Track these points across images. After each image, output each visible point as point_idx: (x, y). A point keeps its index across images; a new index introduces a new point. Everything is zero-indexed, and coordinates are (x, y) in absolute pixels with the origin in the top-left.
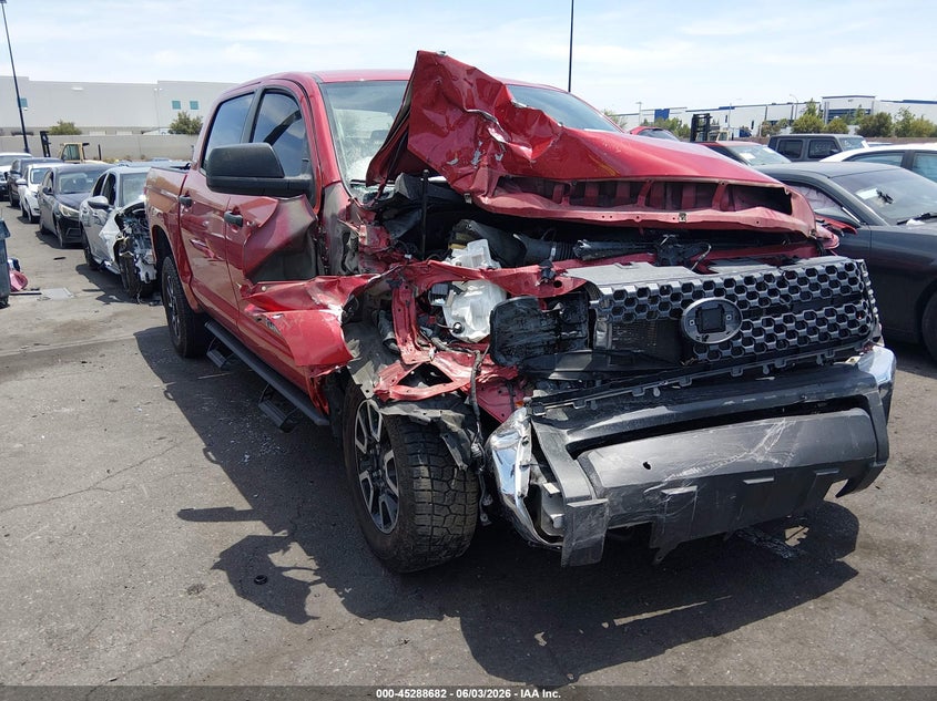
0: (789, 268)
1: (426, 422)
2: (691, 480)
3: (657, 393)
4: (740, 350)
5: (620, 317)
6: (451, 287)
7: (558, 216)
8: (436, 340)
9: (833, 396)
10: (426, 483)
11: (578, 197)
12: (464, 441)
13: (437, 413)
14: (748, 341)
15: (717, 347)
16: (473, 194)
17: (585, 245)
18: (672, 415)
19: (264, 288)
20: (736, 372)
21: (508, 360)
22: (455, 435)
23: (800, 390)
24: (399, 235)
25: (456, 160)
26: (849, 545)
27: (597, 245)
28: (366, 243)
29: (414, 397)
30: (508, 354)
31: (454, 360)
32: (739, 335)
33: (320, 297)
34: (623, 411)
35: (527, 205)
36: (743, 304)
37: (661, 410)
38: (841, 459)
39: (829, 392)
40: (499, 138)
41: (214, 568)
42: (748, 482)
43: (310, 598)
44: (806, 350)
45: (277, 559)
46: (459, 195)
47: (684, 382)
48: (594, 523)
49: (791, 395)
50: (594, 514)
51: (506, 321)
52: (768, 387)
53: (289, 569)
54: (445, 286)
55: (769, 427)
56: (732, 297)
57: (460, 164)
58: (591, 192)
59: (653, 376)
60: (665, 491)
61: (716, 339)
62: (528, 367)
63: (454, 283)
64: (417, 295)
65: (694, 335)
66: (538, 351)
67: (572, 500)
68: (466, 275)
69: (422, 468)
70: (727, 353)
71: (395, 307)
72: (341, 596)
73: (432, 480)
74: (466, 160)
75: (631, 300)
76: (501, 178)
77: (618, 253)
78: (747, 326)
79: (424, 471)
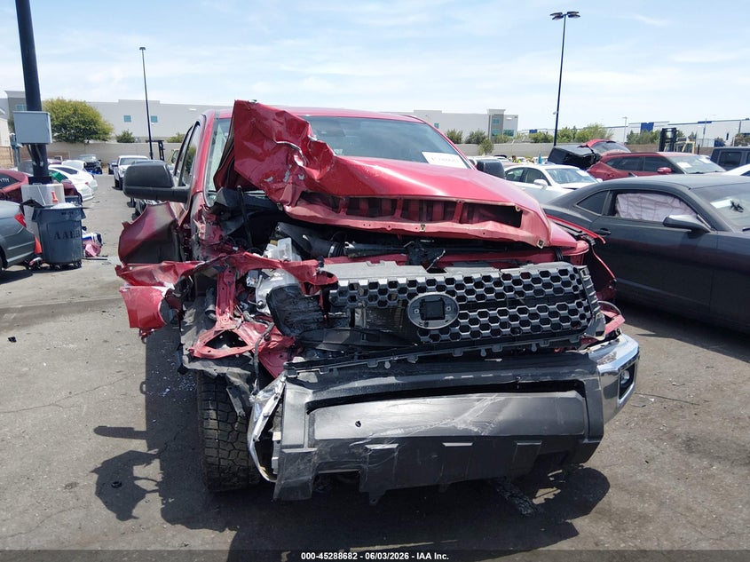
0: (506, 271)
1: (213, 376)
2: (393, 438)
3: (387, 365)
4: (457, 335)
5: (375, 303)
6: (260, 273)
7: (332, 223)
8: (246, 313)
9: (548, 378)
10: (213, 423)
11: (353, 209)
12: (245, 393)
13: (224, 370)
14: (465, 329)
15: (437, 332)
16: (283, 203)
17: (351, 246)
18: (399, 384)
19: (131, 268)
20: (458, 353)
21: (292, 332)
22: (237, 388)
23: (518, 372)
24: (229, 233)
25: (271, 178)
26: (585, 509)
27: (361, 246)
28: (204, 238)
29: (212, 356)
30: (291, 326)
31: (255, 329)
32: (456, 323)
33: (160, 277)
34: (361, 377)
35: (313, 214)
36: (461, 298)
37: (391, 380)
38: (544, 433)
39: (545, 375)
40: (300, 163)
41: (92, 472)
42: (447, 444)
43: (142, 503)
44: (519, 339)
45: (138, 470)
46: (274, 203)
47: (412, 359)
48: (302, 467)
49: (507, 375)
50: (303, 459)
51: (282, 301)
52: (495, 367)
53: (141, 479)
54: (257, 272)
55: (479, 400)
56: (452, 293)
57: (275, 181)
58: (364, 205)
59: (385, 352)
60: (368, 446)
61: (435, 326)
62: (303, 338)
63: (263, 270)
64: (238, 278)
65: (417, 321)
66: (313, 326)
67: (287, 447)
68: (272, 265)
69: (211, 411)
70: (445, 337)
71: (220, 286)
72: (163, 504)
73: (219, 421)
74: (279, 177)
75: (383, 291)
76: (303, 192)
77: (377, 253)
78: (464, 316)
79: (213, 414)
